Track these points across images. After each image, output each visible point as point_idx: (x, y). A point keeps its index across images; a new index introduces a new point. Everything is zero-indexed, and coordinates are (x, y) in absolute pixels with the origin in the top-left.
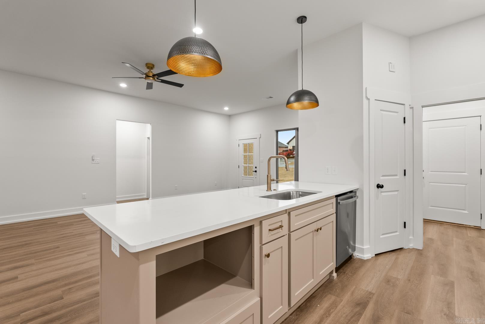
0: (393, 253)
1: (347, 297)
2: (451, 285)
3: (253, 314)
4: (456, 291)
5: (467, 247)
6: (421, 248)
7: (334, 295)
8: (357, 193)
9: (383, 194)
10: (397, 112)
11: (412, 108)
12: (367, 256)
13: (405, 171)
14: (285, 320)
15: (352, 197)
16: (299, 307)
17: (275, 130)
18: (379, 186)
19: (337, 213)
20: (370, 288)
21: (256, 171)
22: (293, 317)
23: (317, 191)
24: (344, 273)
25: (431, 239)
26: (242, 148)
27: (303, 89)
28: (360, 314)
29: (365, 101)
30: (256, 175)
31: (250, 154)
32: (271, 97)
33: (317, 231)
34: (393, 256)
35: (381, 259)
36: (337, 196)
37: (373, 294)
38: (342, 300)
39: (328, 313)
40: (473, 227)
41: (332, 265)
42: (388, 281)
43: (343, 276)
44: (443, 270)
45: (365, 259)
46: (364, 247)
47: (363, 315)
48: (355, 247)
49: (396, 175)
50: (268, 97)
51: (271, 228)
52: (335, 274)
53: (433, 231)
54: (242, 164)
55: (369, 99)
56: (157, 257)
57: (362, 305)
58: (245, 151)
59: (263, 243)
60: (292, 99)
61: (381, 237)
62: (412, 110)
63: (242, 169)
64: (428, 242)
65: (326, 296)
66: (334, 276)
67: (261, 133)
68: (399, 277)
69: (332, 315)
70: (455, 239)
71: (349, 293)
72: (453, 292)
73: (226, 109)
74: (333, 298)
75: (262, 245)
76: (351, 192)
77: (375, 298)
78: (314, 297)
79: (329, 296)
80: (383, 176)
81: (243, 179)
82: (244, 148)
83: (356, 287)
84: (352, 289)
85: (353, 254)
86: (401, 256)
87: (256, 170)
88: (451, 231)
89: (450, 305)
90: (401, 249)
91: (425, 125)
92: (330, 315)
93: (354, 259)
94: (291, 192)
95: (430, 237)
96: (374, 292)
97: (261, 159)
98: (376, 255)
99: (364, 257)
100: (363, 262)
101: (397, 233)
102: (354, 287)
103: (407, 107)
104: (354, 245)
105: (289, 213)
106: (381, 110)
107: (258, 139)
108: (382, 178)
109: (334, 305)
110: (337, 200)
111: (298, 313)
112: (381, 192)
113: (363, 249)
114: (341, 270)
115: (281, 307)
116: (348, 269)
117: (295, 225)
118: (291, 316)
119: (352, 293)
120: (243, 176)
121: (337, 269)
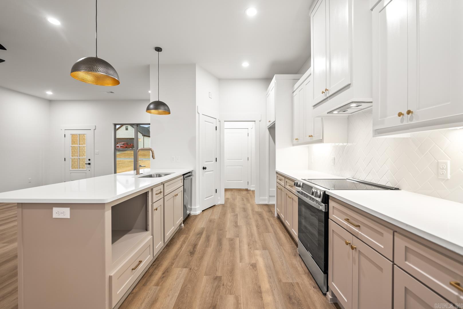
0: (211, 209)
1: (192, 233)
2: (237, 215)
3: (150, 245)
4: (238, 217)
5: (243, 199)
6: (224, 204)
7: (185, 234)
8: (193, 173)
9: (206, 173)
10: (213, 123)
11: (220, 121)
12: (198, 212)
13: (216, 158)
14: (161, 252)
15: (190, 176)
16: (167, 245)
17: (113, 124)
18: (204, 168)
19: (183, 185)
20: (202, 226)
21: (89, 164)
22: (165, 250)
23: (170, 173)
24: (188, 223)
25: (228, 198)
26: (69, 138)
27: (159, 100)
28: (200, 237)
29: (197, 115)
30: (90, 167)
31: (80, 145)
32: (112, 92)
33: (176, 196)
34: (211, 210)
35: (205, 212)
36: (184, 175)
37: (205, 228)
38: (190, 235)
39: (184, 242)
40: (245, 189)
41: (181, 219)
42: (210, 221)
43: (187, 225)
44: (233, 210)
45: (197, 214)
46: (197, 207)
47: (202, 237)
48: (192, 208)
49: (212, 161)
50: (109, 92)
51: (157, 193)
52: (183, 225)
53: (229, 194)
54: (69, 157)
55: (199, 113)
56: (113, 207)
57: (200, 234)
58: (73, 142)
59: (154, 202)
60: (152, 106)
61: (205, 199)
62: (219, 122)
63: (69, 162)
64: (227, 200)
65: (181, 236)
66: (182, 226)
67: (95, 125)
68: (215, 218)
69: (187, 243)
70: (238, 196)
71: (193, 231)
72: (237, 218)
73: (49, 93)
74: (185, 236)
75: (153, 203)
76: (189, 172)
77: (205, 229)
78: (174, 239)
79: (182, 236)
80: (206, 162)
81: (71, 173)
82: (72, 140)
83: (196, 228)
84: (194, 229)
85: (190, 213)
86: (215, 209)
87: (89, 162)
88: (236, 193)
89: (236, 223)
90: (214, 206)
91: (226, 131)
92: (185, 243)
93: (191, 216)
94: (153, 175)
95: (227, 197)
96: (205, 227)
97: (95, 151)
98: (202, 211)
99: (196, 213)
100: (196, 216)
101: (213, 196)
102: (195, 228)
103: (218, 121)
104: (191, 207)
105: (164, 184)
106: (205, 121)
107: (92, 131)
108: (205, 163)
109: (186, 238)
110: (184, 177)
111: (167, 248)
112: (205, 172)
113: (196, 208)
114: (185, 223)
115: (161, 242)
116: (190, 221)
117: (167, 191)
118: (164, 250)
119: (194, 231)
120: (71, 169)
121: (184, 222)
